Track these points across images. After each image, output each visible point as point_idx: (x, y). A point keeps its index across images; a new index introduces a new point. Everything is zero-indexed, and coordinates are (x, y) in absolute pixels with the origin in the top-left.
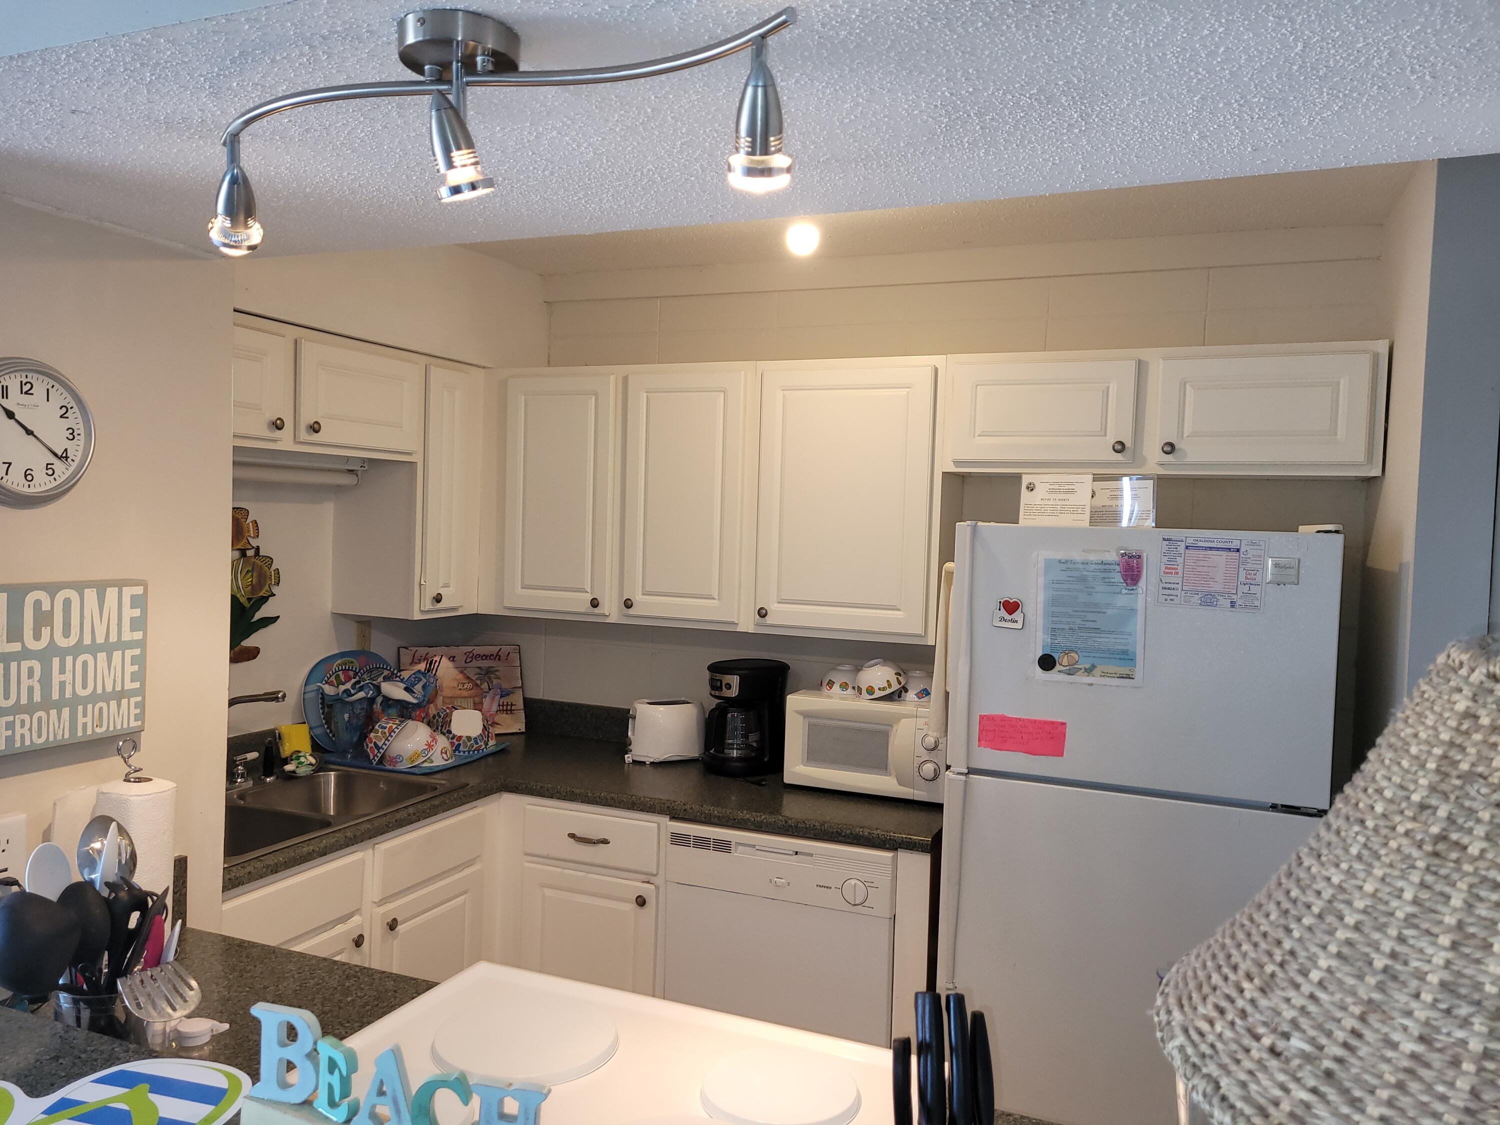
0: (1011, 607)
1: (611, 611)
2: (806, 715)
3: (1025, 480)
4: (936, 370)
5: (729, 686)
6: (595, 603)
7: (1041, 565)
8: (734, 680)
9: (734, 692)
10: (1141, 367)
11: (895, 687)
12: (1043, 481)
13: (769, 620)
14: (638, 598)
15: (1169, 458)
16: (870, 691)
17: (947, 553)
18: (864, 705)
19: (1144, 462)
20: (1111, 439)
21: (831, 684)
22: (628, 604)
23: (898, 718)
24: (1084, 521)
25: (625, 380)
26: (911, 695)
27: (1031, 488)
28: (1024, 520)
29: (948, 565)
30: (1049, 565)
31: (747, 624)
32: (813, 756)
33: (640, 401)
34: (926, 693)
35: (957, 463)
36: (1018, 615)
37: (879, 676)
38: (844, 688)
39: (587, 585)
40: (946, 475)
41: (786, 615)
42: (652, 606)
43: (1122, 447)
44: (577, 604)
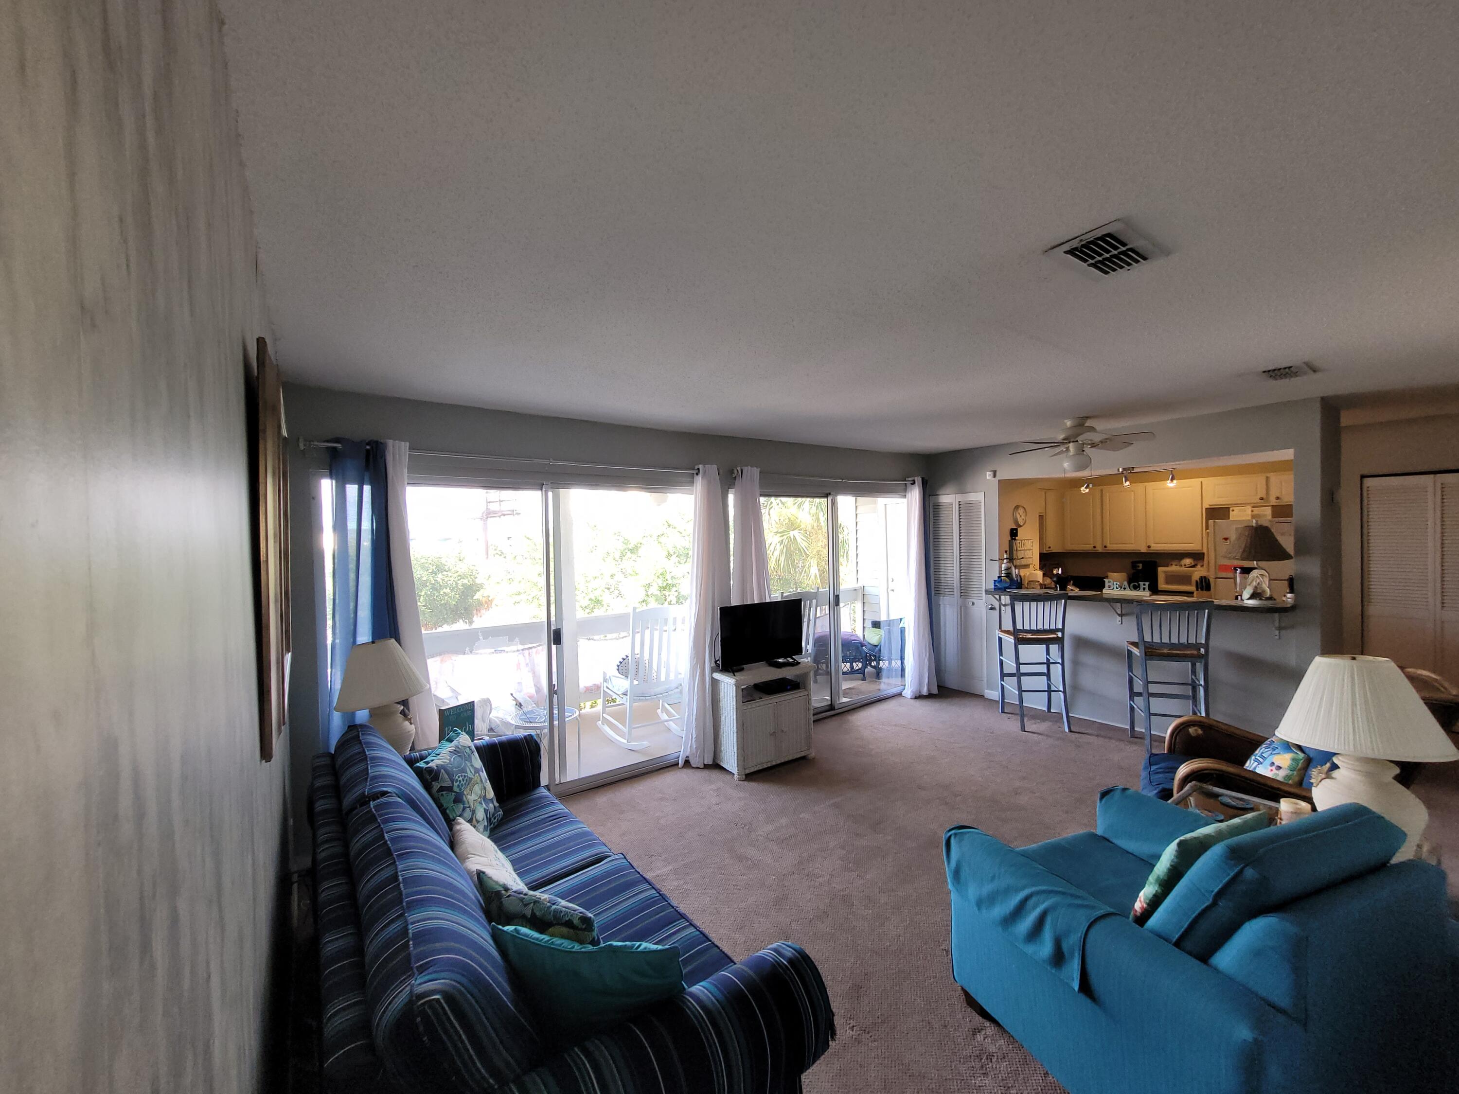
0: (1226, 539)
1: (1100, 549)
2: (1165, 572)
3: (1231, 509)
4: (1202, 482)
5: (1139, 567)
6: (1095, 547)
7: (1234, 529)
8: (1141, 565)
9: (1141, 568)
10: (1267, 478)
11: (1193, 564)
12: (1236, 509)
13: (1151, 549)
14: (1108, 545)
15: (1277, 501)
16: (1185, 565)
17: (1207, 528)
18: (1183, 569)
19: (1270, 502)
20: (1259, 497)
21: (1172, 565)
22: (1105, 547)
23: (1194, 571)
24: (1249, 518)
25: (1102, 490)
26: (1198, 567)
27: (1233, 510)
28: (1231, 518)
29: (1208, 531)
30: (1236, 529)
31: (1144, 550)
32: (1167, 583)
34: (1202, 565)
35: (1210, 505)
36: (1228, 541)
37: (1188, 561)
38: (1176, 565)
39: (1092, 543)
40: (1206, 509)
41: (1156, 547)
42: (1113, 547)
43: (1262, 499)
44: (1088, 547)
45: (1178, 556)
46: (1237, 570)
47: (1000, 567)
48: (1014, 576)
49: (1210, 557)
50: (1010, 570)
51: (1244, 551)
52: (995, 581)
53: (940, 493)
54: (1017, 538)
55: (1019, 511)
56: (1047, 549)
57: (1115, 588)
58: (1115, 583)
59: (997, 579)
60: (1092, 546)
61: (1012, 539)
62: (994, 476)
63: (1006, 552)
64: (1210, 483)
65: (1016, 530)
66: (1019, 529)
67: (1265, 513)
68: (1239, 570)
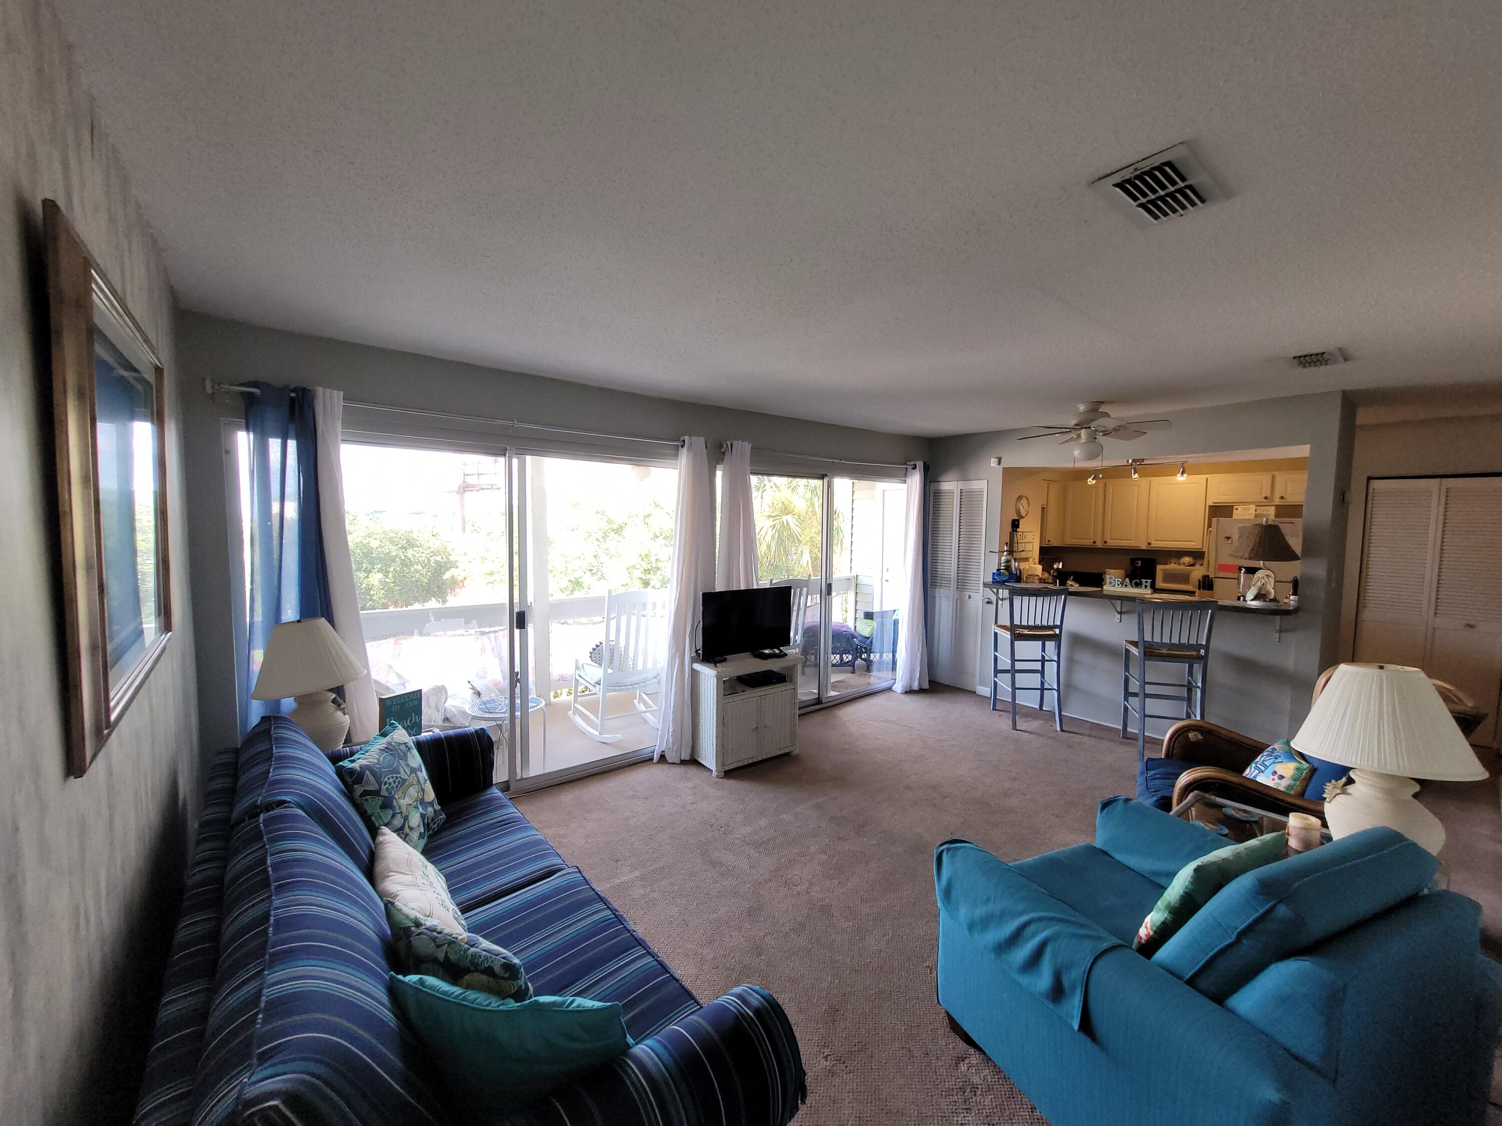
0: (1228, 538)
1: (1099, 544)
2: (1162, 570)
3: (1235, 507)
4: (1207, 479)
5: (1138, 564)
6: (1094, 542)
7: (1237, 528)
8: (1139, 562)
9: (1139, 565)
10: (1273, 477)
11: (1192, 563)
12: (1240, 508)
13: (1152, 546)
14: (1109, 541)
15: (1281, 500)
16: (1184, 564)
17: (1210, 526)
18: (1182, 567)
19: (1274, 501)
20: (1264, 495)
21: (1171, 563)
22: (1105, 542)
23: (1193, 570)
24: (1253, 517)
25: (1106, 484)
26: (1198, 566)
27: (1237, 509)
28: (1234, 517)
29: (1210, 529)
30: (1239, 528)
31: (1144, 546)
32: (1166, 581)
33: (1110, 490)
34: (1202, 565)
35: (1214, 503)
36: (1230, 540)
37: (1187, 560)
38: (1175, 563)
39: (1092, 538)
40: (1210, 506)
41: (1157, 544)
42: (1113, 543)
43: (1266, 498)
44: (1088, 542)
45: (1178, 554)
46: (1242, 570)
47: (1000, 559)
48: (1013, 570)
49: (1211, 556)
50: (1009, 563)
51: (1252, 550)
52: (994, 573)
53: (940, 479)
54: (1018, 530)
55: (1022, 502)
56: (1047, 543)
57: (1116, 585)
58: (1117, 580)
59: (996, 572)
60: (1092, 541)
61: (1013, 530)
62: (999, 464)
63: (1007, 543)
64: (1215, 479)
65: (1018, 521)
66: (1021, 520)
67: (1269, 513)
68: (1243, 569)
